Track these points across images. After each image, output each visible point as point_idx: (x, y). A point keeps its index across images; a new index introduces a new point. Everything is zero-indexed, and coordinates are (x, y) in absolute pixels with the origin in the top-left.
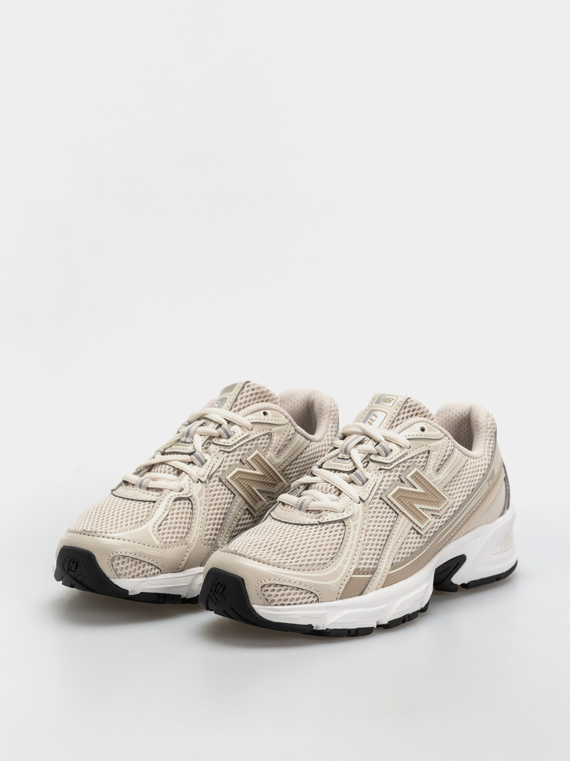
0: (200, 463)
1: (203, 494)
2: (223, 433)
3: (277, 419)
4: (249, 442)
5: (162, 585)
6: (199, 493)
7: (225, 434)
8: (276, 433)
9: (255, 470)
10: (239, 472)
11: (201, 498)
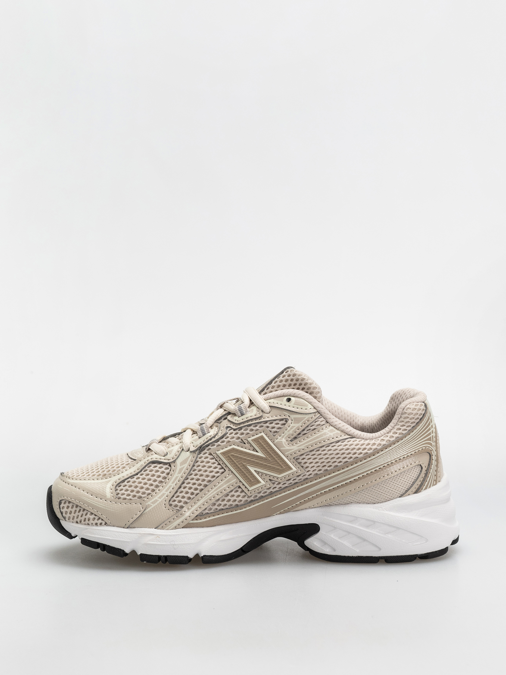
0: (202, 434)
1: (186, 463)
2: (238, 411)
3: (300, 407)
4: (258, 423)
5: (101, 536)
6: (183, 461)
7: (239, 412)
8: (294, 420)
9: (257, 451)
10: (233, 450)
11: (182, 466)
